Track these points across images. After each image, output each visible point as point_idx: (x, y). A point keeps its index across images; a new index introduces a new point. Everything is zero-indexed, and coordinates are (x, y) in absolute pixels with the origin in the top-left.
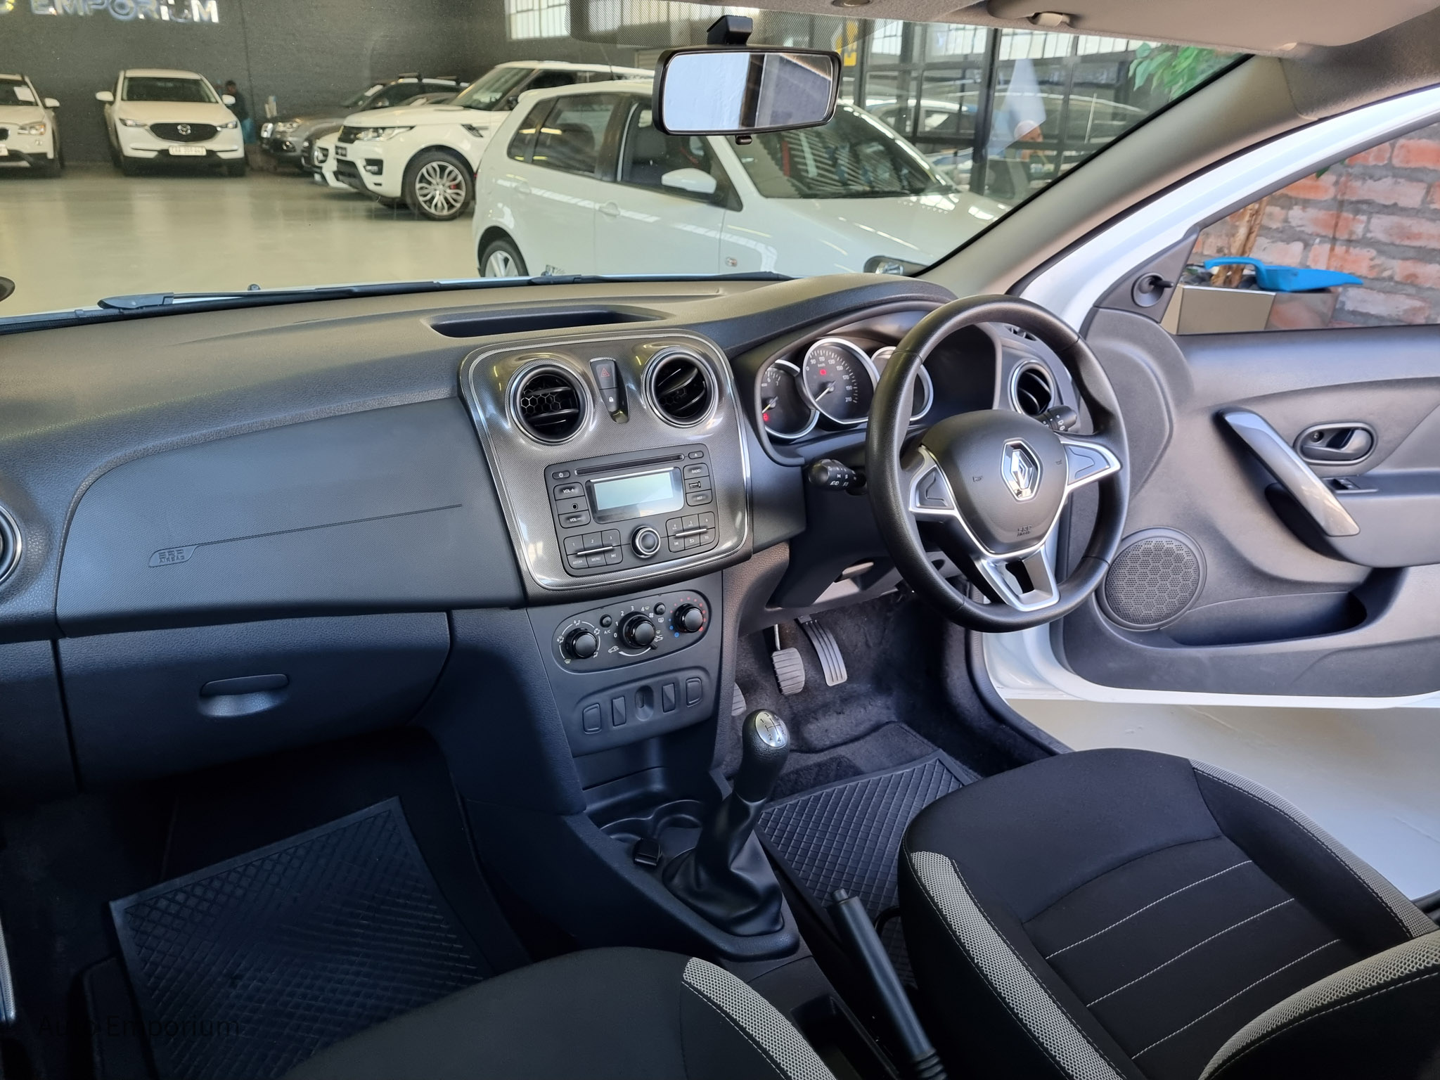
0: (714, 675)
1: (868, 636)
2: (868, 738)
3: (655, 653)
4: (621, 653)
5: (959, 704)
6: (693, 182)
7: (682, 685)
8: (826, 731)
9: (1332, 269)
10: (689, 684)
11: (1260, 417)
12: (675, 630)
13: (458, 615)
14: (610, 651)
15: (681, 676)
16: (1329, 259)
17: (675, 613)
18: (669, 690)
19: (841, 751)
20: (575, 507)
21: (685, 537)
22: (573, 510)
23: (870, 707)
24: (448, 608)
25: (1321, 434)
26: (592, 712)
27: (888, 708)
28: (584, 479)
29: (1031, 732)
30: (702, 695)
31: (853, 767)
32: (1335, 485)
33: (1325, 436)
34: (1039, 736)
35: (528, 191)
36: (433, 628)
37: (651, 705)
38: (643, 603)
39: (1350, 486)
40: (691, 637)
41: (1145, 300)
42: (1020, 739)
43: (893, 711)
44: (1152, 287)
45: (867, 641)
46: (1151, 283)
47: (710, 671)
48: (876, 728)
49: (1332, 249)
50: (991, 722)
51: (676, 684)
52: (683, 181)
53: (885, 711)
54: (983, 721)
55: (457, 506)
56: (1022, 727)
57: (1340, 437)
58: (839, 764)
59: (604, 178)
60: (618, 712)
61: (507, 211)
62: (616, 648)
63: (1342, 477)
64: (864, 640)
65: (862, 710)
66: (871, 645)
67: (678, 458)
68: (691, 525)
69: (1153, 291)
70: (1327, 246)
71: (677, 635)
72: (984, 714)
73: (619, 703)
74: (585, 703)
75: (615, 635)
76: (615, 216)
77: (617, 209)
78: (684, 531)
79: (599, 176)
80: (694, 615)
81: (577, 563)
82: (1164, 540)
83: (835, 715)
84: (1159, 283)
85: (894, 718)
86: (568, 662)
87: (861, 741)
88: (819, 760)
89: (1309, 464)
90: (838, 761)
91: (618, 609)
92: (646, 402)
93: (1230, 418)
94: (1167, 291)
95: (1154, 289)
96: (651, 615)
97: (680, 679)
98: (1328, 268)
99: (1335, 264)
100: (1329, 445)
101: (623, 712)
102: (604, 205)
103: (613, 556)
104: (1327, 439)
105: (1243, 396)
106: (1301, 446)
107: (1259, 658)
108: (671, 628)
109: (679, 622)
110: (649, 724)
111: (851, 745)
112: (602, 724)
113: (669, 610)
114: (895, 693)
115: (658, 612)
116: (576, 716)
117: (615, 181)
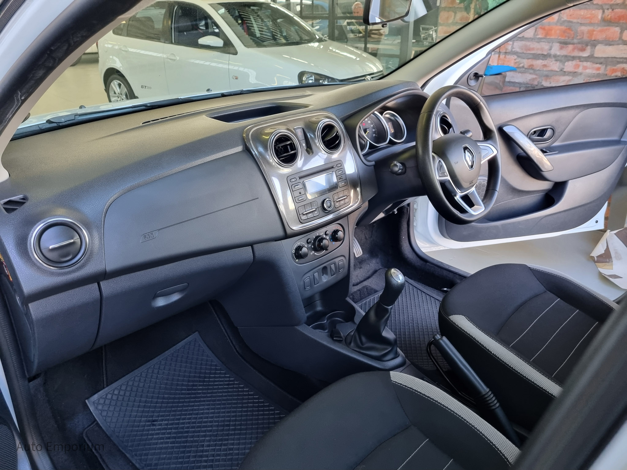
0: (347, 258)
1: (366, 235)
2: (374, 276)
3: (327, 252)
4: (315, 254)
5: (408, 257)
6: (212, 42)
7: (337, 264)
8: (357, 276)
9: (499, 65)
10: (340, 263)
11: (515, 126)
12: (333, 241)
13: (255, 246)
14: (311, 254)
15: (337, 260)
16: (498, 61)
17: (332, 233)
18: (333, 266)
19: (365, 283)
20: (300, 193)
21: (339, 201)
22: (300, 195)
23: (371, 264)
24: (251, 244)
25: (535, 132)
26: (307, 280)
27: (378, 263)
28: (302, 180)
29: (439, 264)
30: (343, 268)
31: (372, 289)
32: (543, 152)
33: (537, 132)
34: (443, 265)
35: (126, 50)
36: (246, 254)
37: (327, 274)
38: (321, 232)
39: (548, 151)
40: (338, 243)
41: (473, 83)
42: (436, 267)
43: (380, 264)
44: (474, 77)
45: (366, 237)
46: (474, 76)
47: (346, 256)
48: (375, 272)
49: (499, 56)
50: (422, 262)
51: (335, 264)
52: (208, 42)
53: (377, 265)
54: (418, 263)
55: (256, 199)
56: (435, 262)
57: (542, 132)
58: (367, 289)
59: (166, 42)
60: (316, 279)
61: (117, 60)
62: (313, 252)
63: (544, 148)
64: (364, 237)
65: (368, 265)
66: (368, 238)
67: (332, 167)
68: (341, 196)
69: (475, 79)
70: (497, 56)
71: (334, 243)
72: (418, 259)
73: (316, 274)
74: (304, 278)
75: (313, 247)
76: (175, 60)
77: (175, 56)
78: (339, 198)
79: (163, 41)
80: (340, 234)
81: (304, 217)
82: (482, 180)
83: (359, 269)
84: (478, 75)
85: (381, 267)
86: (297, 261)
87: (371, 278)
88: (358, 288)
89: (535, 144)
90: (366, 287)
91: (313, 235)
92: (319, 144)
93: (505, 129)
94: (480, 78)
95: (475, 78)
96: (324, 236)
97: (336, 261)
98: (498, 64)
99: (500, 62)
100: (538, 136)
101: (318, 279)
102: (168, 55)
103: (316, 213)
104: (537, 134)
105: (509, 120)
106: (529, 136)
107: (519, 223)
108: (332, 240)
109: (334, 237)
110: (327, 282)
111: (368, 280)
112: (311, 285)
113: (330, 232)
114: (380, 257)
115: (326, 235)
116: (302, 283)
117: (172, 43)
